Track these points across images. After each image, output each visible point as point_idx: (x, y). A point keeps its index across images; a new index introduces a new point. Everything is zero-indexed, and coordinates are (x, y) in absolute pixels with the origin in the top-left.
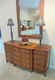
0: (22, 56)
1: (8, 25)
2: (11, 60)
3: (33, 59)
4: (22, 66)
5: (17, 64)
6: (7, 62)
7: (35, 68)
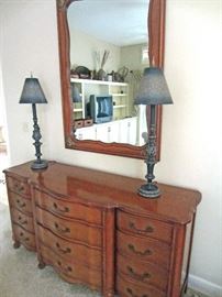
0: (68, 230)
1: (21, 102)
2: (27, 239)
3: (116, 251)
4: (70, 273)
5: (49, 261)
6: (17, 245)
7: (125, 292)
